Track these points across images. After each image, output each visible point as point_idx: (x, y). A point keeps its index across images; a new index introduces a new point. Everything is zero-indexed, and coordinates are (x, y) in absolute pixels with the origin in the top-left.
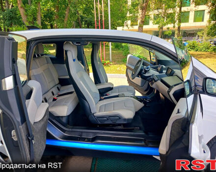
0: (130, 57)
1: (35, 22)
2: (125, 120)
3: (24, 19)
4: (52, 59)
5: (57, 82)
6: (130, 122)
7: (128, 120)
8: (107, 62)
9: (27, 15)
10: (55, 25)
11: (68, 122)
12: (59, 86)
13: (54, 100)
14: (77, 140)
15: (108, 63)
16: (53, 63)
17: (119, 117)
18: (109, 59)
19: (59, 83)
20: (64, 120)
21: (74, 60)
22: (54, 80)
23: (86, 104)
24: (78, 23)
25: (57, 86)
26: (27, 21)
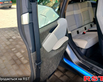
4: (93, 4)
11: (85, 54)
13: (84, 33)
14: (87, 70)
25: (91, 24)
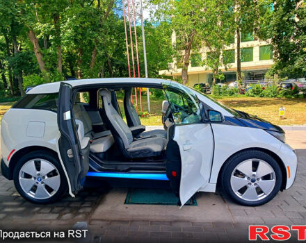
0: (165, 103)
1: (54, 69)
2: (154, 153)
3: (41, 65)
4: (85, 106)
5: (91, 128)
6: (159, 154)
7: (157, 152)
8: (144, 113)
9: (44, 61)
10: (79, 71)
11: (105, 157)
12: (93, 133)
15: (146, 115)
16: (87, 110)
17: (149, 151)
18: (148, 110)
19: (92, 131)
20: (101, 156)
21: (109, 104)
22: (88, 127)
23: (120, 140)
24: (108, 67)
25: (91, 133)
26: (45, 68)
